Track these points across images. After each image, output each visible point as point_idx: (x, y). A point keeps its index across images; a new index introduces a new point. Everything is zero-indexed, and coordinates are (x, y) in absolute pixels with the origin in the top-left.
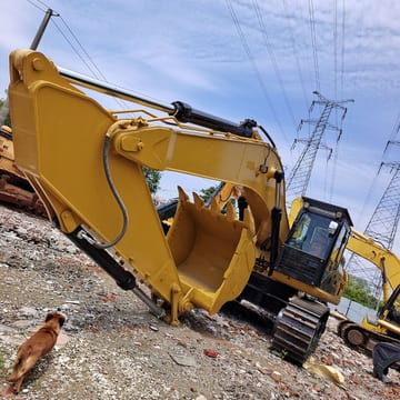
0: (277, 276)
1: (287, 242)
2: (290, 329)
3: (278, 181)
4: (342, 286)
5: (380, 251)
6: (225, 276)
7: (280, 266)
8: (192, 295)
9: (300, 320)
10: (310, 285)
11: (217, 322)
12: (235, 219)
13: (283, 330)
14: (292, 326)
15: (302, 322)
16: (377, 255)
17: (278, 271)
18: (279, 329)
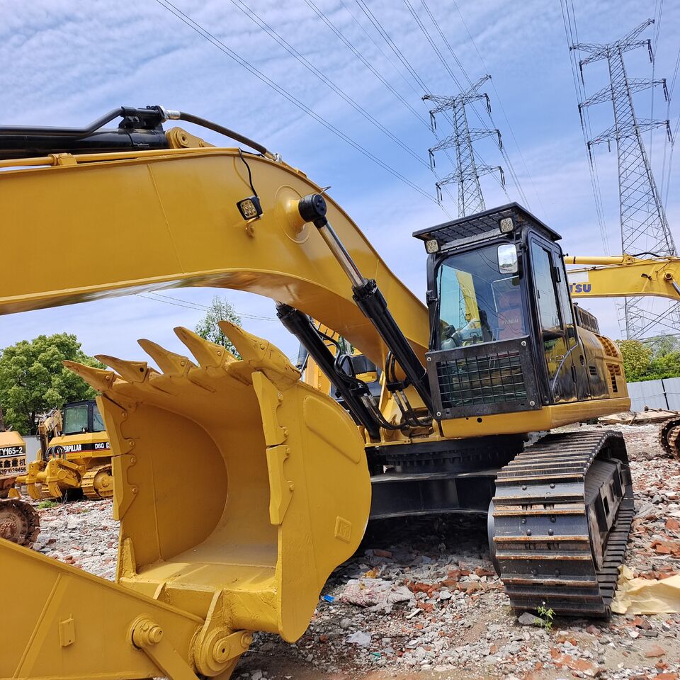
0: (458, 428)
1: (435, 345)
2: (529, 545)
3: (320, 222)
4: (614, 370)
5: (654, 268)
6: (274, 520)
7: (445, 406)
8: (226, 614)
9: (539, 509)
10: (529, 409)
11: (375, 605)
12: (228, 363)
13: (512, 555)
14: (529, 534)
15: (549, 510)
16: (654, 277)
17: (447, 419)
18: (502, 559)
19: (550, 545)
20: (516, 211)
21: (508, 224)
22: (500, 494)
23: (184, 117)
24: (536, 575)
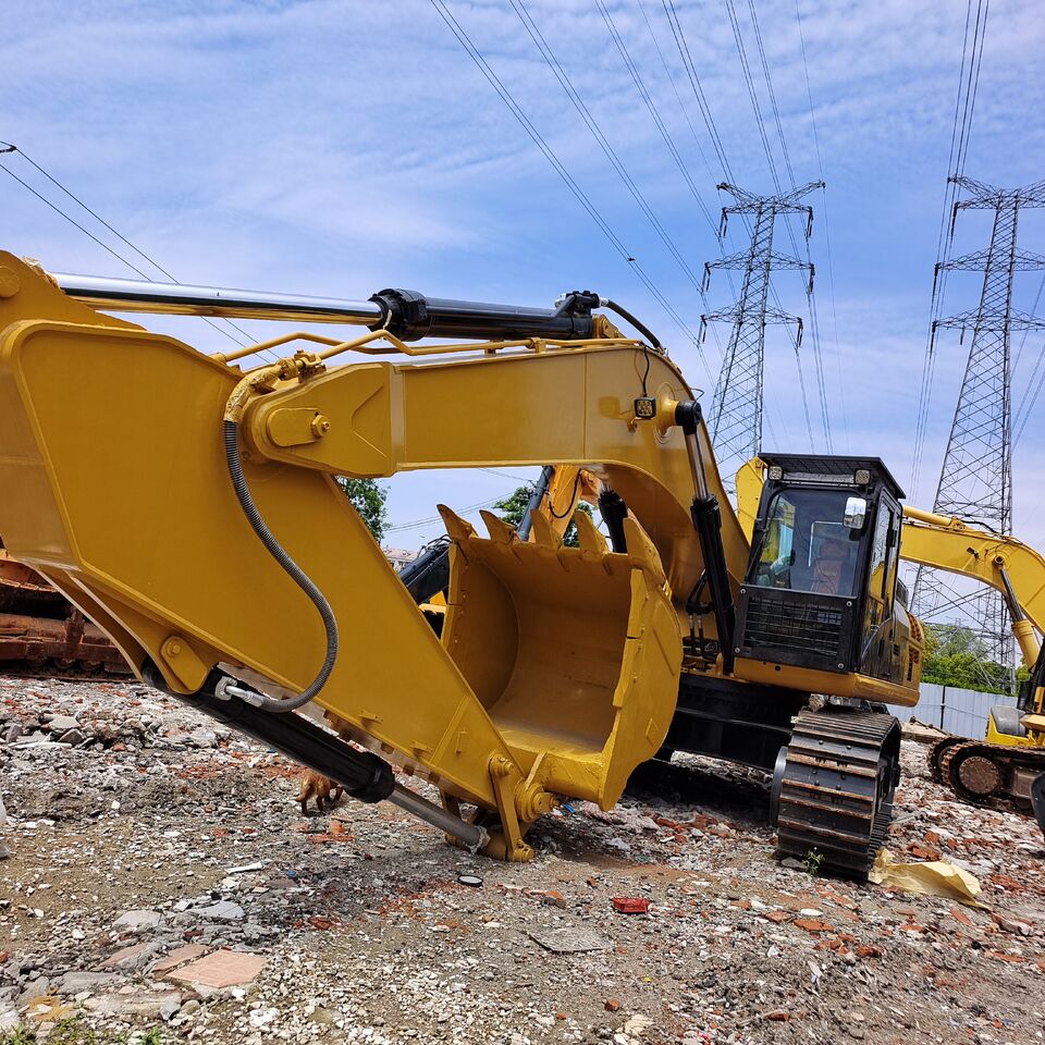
0: (748, 670)
1: (749, 579)
2: (815, 794)
3: (690, 429)
5: (985, 545)
6: (616, 702)
7: (748, 644)
8: (545, 773)
9: (833, 764)
10: (836, 670)
11: (623, 824)
12: (606, 553)
13: (796, 800)
14: (817, 785)
15: (841, 767)
16: (981, 556)
17: (744, 657)
18: (785, 801)
19: (835, 799)
20: (876, 467)
21: (864, 476)
22: (794, 742)
23: (611, 305)
24: (812, 823)
